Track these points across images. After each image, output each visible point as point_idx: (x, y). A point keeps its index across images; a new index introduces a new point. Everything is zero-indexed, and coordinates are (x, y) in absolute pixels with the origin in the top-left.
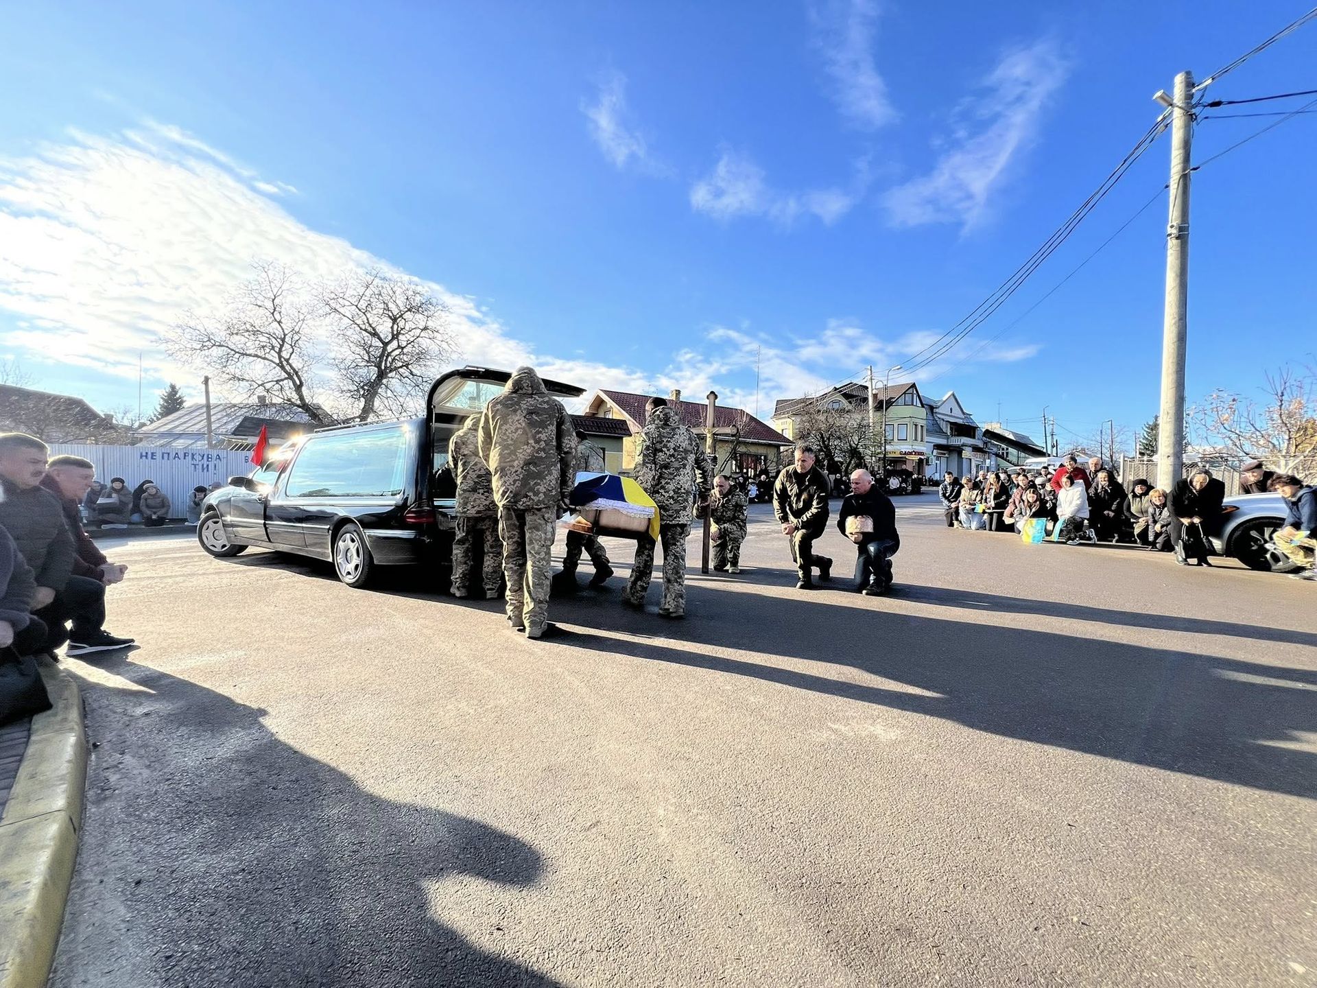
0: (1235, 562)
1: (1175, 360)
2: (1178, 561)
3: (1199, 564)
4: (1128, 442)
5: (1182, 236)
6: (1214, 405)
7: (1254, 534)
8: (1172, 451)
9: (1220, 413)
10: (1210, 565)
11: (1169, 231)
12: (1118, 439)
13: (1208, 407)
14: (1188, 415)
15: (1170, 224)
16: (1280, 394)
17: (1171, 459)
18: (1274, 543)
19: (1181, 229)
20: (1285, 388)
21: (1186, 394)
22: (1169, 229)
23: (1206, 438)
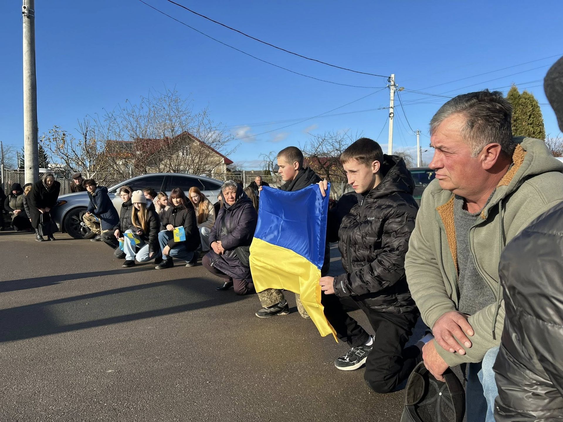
0: (66, 235)
1: (30, 102)
2: (37, 239)
3: (49, 240)
4: (13, 158)
5: (31, 16)
6: (54, 137)
7: (75, 217)
8: (32, 165)
9: (58, 142)
10: (54, 239)
11: (24, 10)
12: (7, 156)
13: (52, 138)
14: (41, 141)
15: (23, 6)
16: (85, 135)
17: (32, 170)
18: (84, 222)
19: (30, 12)
20: (87, 132)
21: (39, 126)
22: (23, 9)
23: (51, 157)
